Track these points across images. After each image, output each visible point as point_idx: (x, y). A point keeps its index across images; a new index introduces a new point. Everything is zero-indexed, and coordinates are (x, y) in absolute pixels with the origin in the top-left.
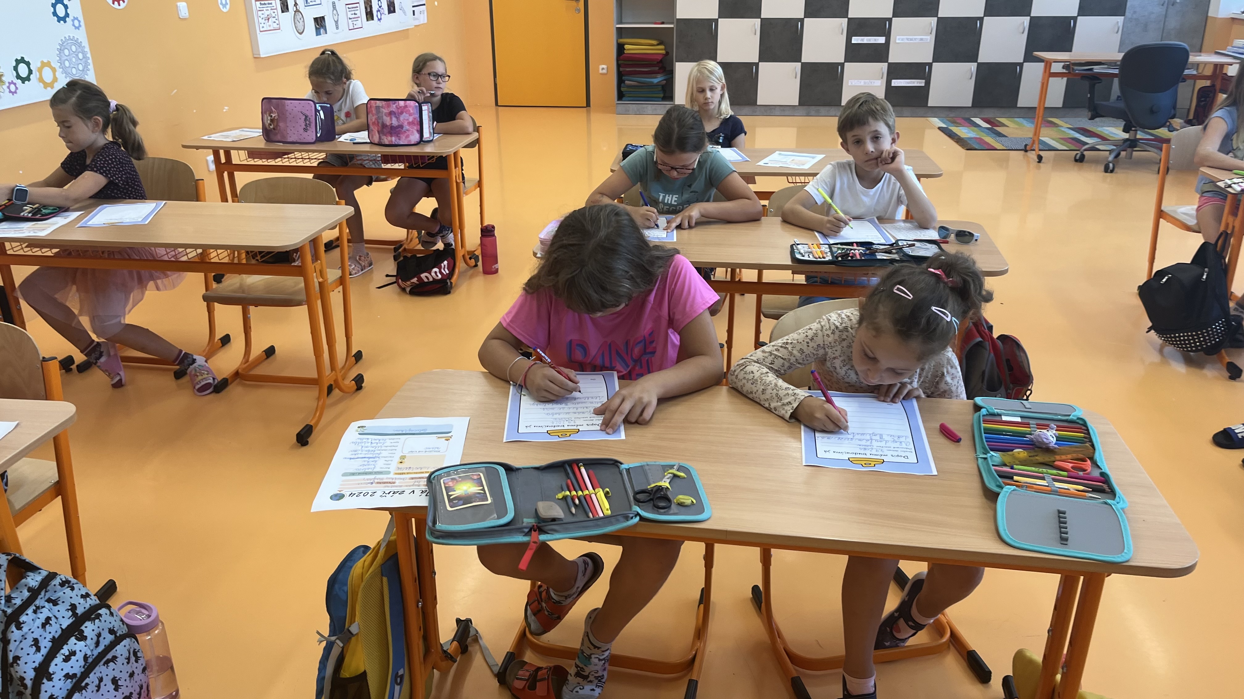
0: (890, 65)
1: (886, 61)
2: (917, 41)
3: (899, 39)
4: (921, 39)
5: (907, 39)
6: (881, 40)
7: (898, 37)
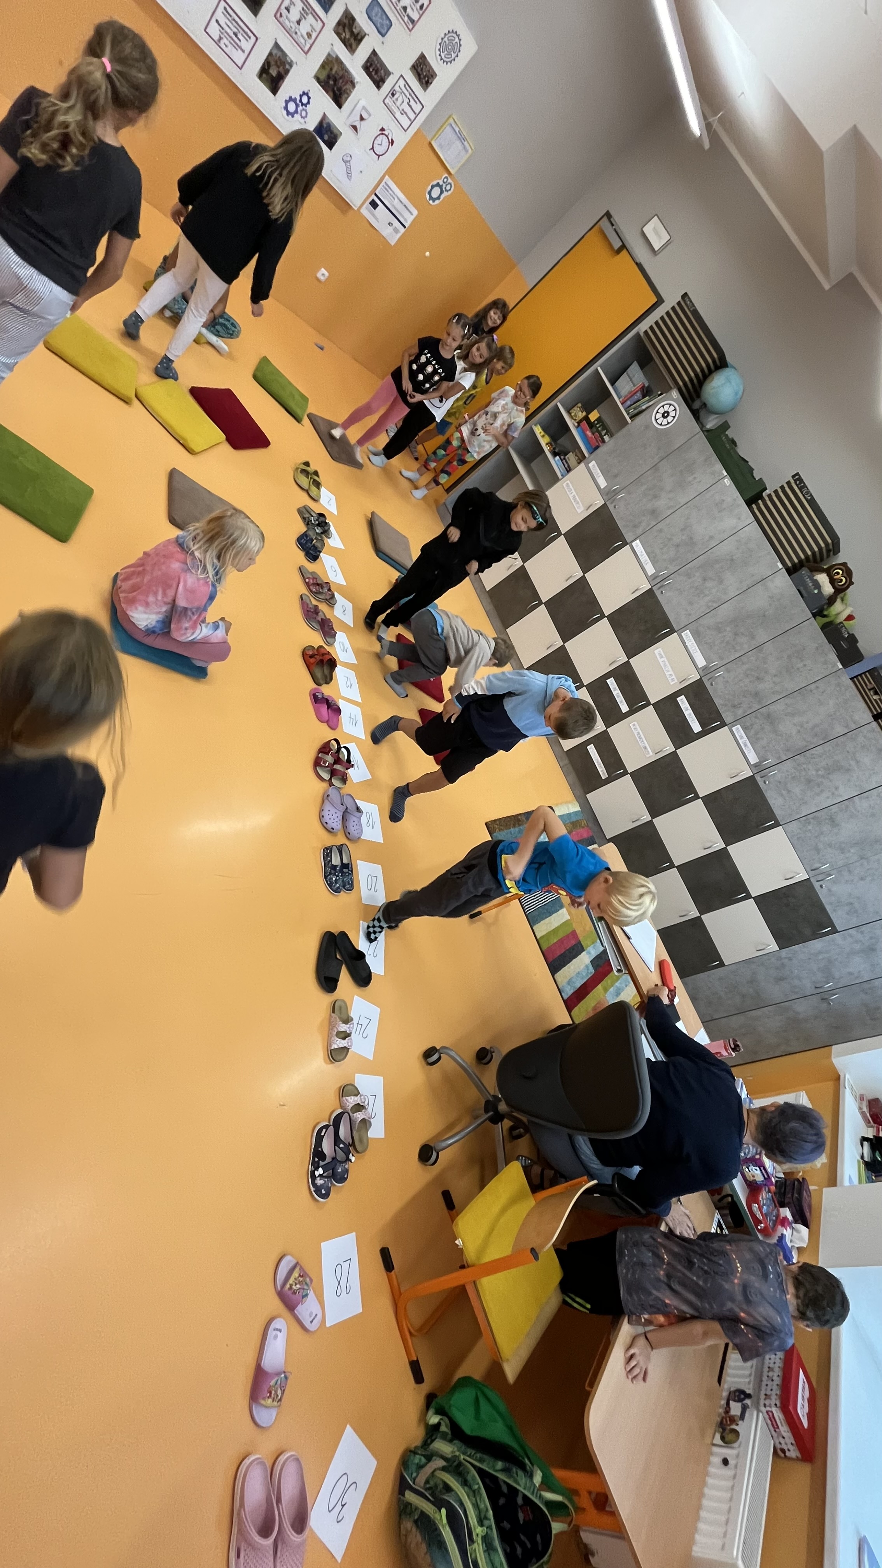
0: (606, 732)
1: (608, 727)
2: (642, 745)
3: (634, 725)
4: (645, 748)
5: (639, 733)
6: (625, 708)
7: (635, 723)
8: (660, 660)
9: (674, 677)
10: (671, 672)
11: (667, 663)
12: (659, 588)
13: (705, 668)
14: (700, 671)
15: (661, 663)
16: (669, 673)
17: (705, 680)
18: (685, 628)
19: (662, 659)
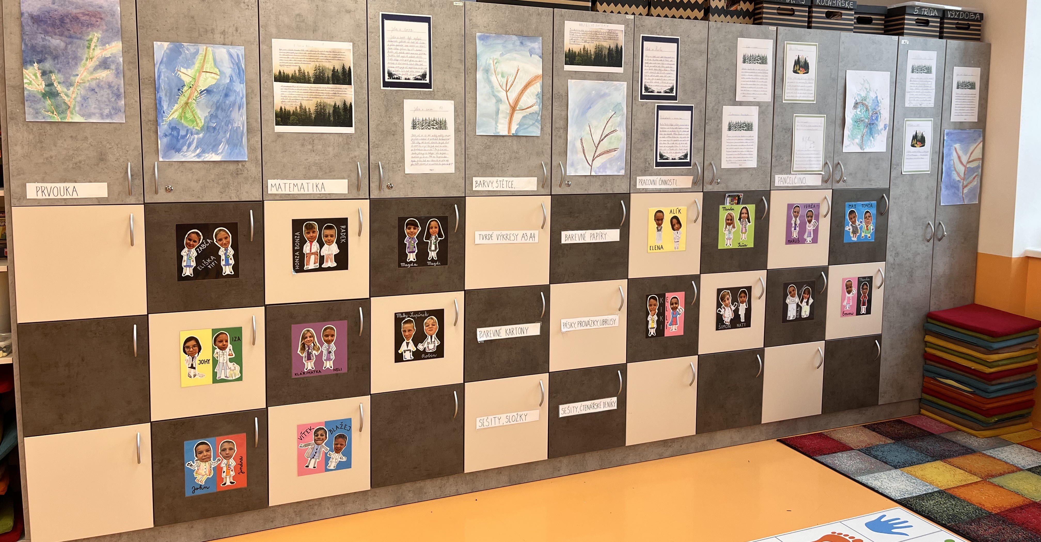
0: (554, 377)
1: (545, 369)
2: (598, 326)
3: (565, 325)
4: (605, 322)
5: (580, 323)
6: (533, 329)
7: (563, 321)
8: (495, 241)
9: (529, 232)
10: (521, 233)
11: (504, 233)
12: (380, 188)
13: (542, 183)
14: (543, 191)
15: (499, 242)
16: (520, 237)
17: (557, 191)
18: (467, 180)
19: (494, 237)
